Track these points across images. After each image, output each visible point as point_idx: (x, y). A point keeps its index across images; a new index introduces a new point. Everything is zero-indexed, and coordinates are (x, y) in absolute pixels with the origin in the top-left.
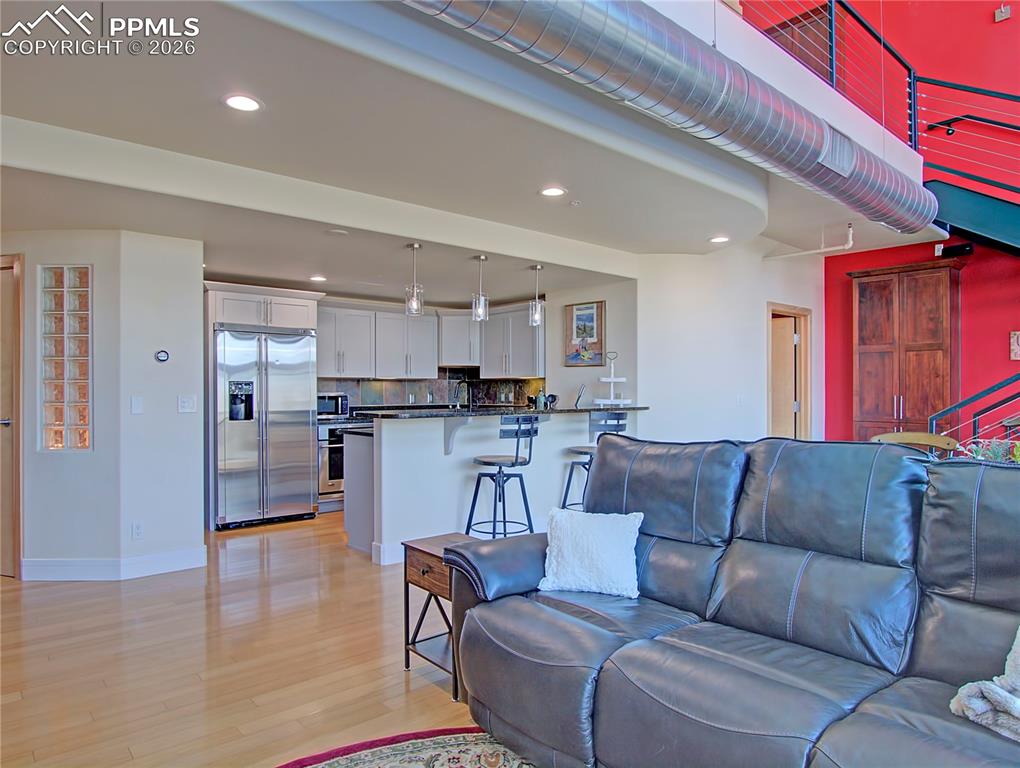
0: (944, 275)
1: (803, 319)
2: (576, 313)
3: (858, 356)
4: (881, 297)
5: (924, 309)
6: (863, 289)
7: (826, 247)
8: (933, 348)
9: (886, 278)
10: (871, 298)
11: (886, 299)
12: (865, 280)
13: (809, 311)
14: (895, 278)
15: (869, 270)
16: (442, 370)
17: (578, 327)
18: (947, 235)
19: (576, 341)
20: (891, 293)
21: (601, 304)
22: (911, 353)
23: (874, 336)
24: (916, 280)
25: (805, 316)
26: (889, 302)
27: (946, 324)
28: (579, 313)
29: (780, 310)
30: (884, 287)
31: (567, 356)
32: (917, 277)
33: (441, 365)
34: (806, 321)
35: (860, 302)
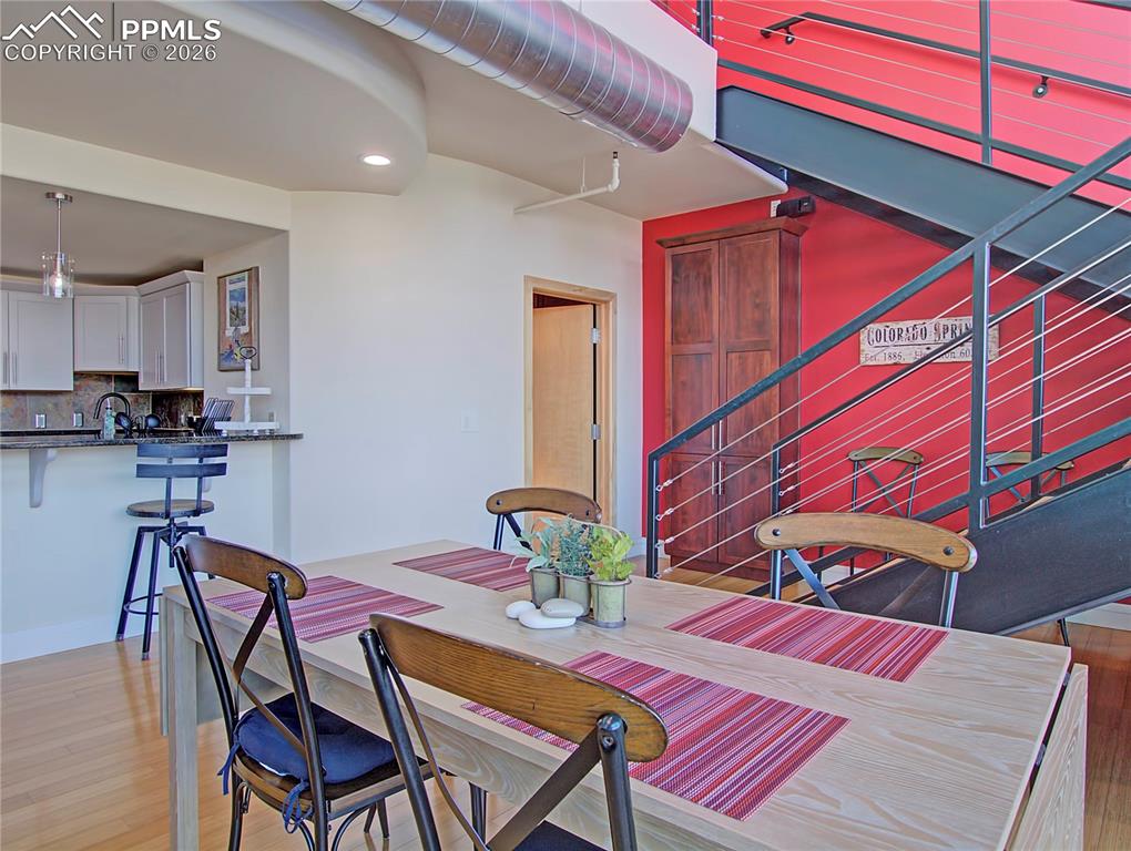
0: (772, 241)
1: (603, 306)
2: (230, 287)
3: (670, 358)
4: (698, 274)
5: (748, 291)
6: (677, 262)
7: (589, 189)
8: (760, 348)
9: (703, 246)
10: (687, 277)
11: (705, 278)
12: (679, 250)
13: (613, 296)
14: (714, 246)
15: (683, 235)
16: (78, 375)
17: (231, 310)
18: (784, 187)
19: (230, 332)
20: (710, 269)
21: (253, 273)
22: (734, 355)
23: (689, 331)
24: (739, 249)
25: (606, 302)
26: (707, 283)
27: (774, 312)
28: (233, 287)
29: (551, 290)
30: (701, 261)
31: (220, 355)
32: (741, 244)
33: (76, 370)
34: (607, 309)
35: (674, 282)
